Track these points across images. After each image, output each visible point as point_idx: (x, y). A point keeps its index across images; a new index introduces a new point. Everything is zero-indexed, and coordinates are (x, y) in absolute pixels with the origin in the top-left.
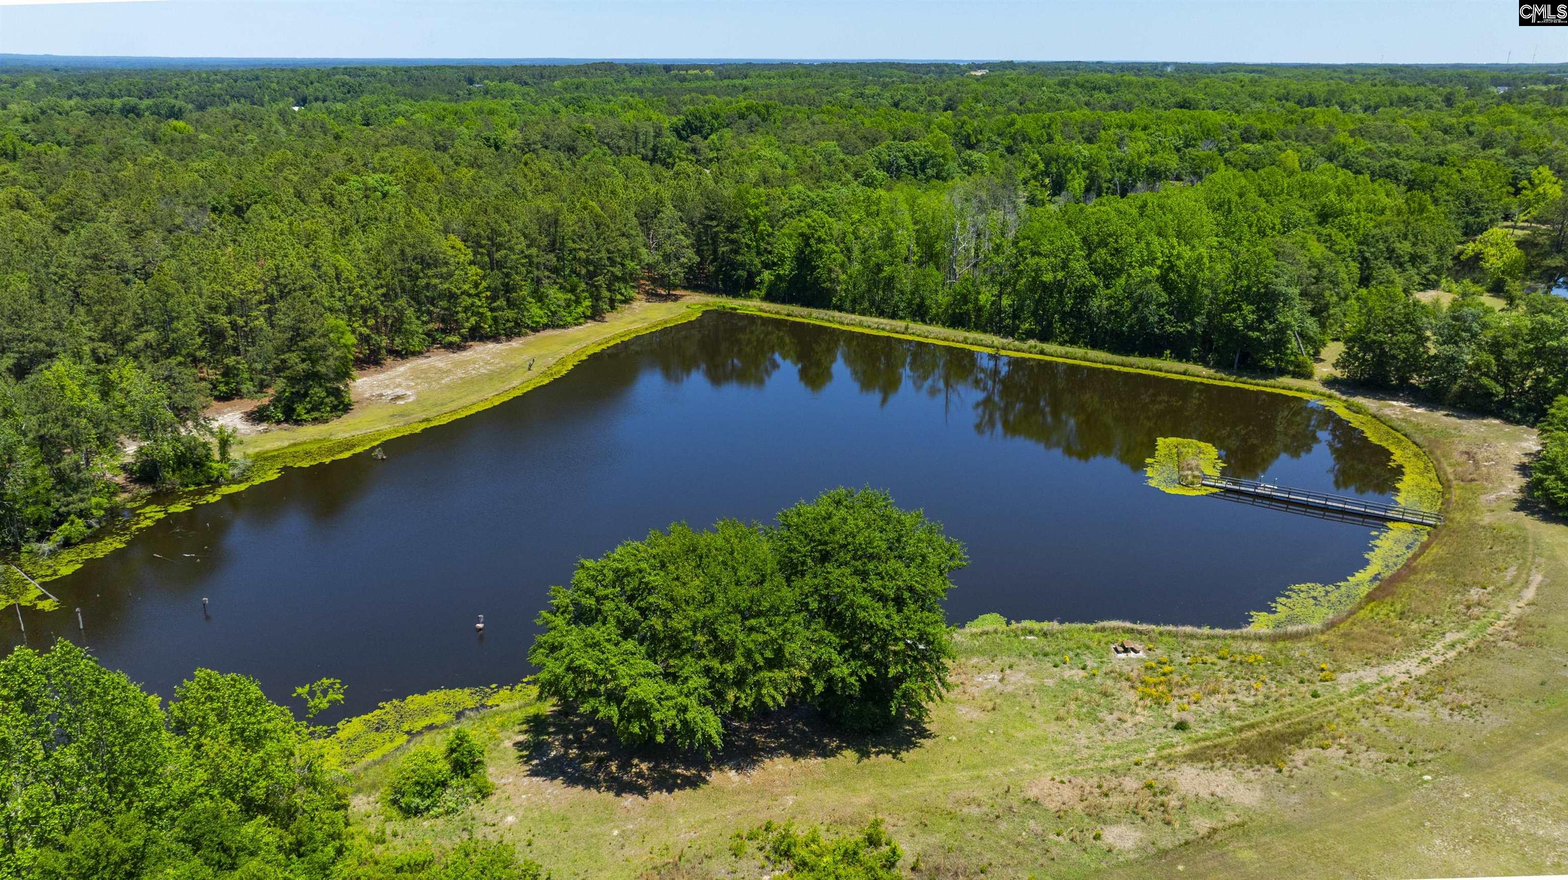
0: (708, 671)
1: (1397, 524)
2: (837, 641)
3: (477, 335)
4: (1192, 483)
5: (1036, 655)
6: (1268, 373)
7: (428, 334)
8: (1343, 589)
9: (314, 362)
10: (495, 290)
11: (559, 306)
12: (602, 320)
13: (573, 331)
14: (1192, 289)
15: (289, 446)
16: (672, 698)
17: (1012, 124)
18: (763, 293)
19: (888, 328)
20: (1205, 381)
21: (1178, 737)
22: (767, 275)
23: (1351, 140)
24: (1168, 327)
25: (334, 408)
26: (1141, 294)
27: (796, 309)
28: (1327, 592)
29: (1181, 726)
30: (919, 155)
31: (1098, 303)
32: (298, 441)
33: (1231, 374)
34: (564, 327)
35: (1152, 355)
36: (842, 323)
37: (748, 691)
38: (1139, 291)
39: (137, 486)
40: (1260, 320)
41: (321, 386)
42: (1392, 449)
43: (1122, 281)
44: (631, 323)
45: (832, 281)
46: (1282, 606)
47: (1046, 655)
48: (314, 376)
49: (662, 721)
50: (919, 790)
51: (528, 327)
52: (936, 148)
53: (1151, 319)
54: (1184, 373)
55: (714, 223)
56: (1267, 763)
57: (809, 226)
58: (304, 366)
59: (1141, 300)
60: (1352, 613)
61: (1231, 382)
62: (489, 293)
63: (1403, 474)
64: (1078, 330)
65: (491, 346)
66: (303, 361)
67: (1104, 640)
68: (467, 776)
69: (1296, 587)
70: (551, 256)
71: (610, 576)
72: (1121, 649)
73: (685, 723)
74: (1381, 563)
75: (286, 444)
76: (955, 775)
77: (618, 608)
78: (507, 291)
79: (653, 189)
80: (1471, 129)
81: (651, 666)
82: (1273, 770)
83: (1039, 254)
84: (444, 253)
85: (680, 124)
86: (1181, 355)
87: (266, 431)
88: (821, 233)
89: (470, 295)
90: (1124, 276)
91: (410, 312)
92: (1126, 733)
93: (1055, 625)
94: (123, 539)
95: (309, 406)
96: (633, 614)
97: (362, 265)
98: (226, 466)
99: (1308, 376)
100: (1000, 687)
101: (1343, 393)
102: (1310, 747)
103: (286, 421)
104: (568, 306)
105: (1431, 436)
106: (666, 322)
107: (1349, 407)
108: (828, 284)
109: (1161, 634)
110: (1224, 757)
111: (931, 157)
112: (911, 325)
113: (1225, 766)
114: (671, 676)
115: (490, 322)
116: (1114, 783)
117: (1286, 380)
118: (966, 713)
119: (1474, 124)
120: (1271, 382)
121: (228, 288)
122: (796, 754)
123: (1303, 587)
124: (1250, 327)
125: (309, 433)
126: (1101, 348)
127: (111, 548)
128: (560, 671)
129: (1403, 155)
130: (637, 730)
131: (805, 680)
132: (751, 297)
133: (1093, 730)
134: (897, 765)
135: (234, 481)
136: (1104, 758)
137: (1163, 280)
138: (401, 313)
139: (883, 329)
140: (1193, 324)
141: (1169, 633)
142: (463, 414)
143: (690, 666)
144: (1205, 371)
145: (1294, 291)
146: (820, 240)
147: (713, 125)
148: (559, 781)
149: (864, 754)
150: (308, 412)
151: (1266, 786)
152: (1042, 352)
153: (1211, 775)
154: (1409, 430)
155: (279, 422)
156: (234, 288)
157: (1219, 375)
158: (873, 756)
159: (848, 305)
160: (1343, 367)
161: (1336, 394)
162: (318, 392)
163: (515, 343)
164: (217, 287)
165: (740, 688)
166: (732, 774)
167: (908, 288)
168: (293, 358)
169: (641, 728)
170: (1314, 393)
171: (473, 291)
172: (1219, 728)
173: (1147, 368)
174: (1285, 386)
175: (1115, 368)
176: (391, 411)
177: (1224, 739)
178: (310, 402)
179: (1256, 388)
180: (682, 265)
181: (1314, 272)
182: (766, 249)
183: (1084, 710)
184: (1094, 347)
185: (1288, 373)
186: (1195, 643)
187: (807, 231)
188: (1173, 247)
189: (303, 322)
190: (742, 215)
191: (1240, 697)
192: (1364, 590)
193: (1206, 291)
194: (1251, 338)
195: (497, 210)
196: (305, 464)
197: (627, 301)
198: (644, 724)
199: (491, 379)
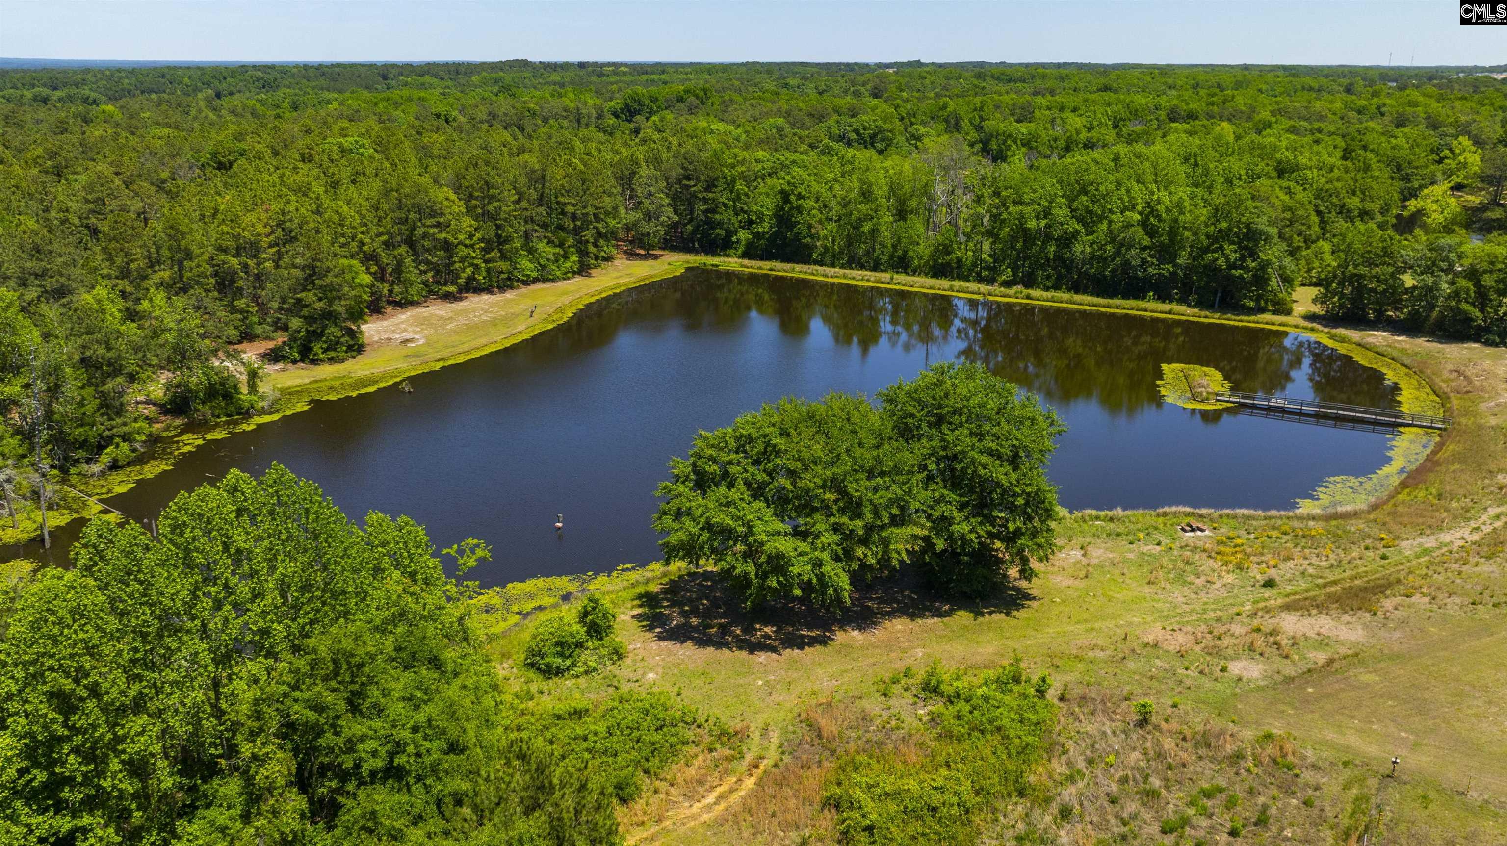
0: (836, 528)
1: (1407, 429)
2: (958, 499)
3: (472, 287)
4: (1207, 399)
5: (1109, 535)
6: (1250, 311)
7: (425, 283)
8: (1375, 480)
9: (331, 303)
10: (488, 242)
11: (548, 260)
12: (589, 275)
13: (562, 285)
14: (1173, 233)
15: (311, 383)
16: (807, 554)
17: (945, 106)
18: (740, 252)
19: (872, 279)
20: (1191, 319)
21: (1267, 593)
22: (743, 235)
23: (1274, 120)
24: (1150, 270)
25: (350, 348)
26: (1125, 238)
27: (778, 265)
28: (1361, 483)
29: (1269, 584)
30: (869, 129)
31: (1081, 249)
32: (318, 378)
33: (1215, 311)
34: (553, 281)
35: (1136, 297)
36: (826, 276)
37: (874, 549)
38: (1122, 235)
39: (169, 417)
40: (1243, 258)
41: (336, 325)
42: (1384, 370)
43: (1104, 226)
44: (617, 278)
45: (812, 237)
46: (1325, 496)
47: (1118, 535)
48: (329, 316)
49: (800, 575)
50: (1041, 641)
51: (518, 280)
52: (885, 122)
53: (1133, 263)
54: (1170, 312)
55: (692, 183)
56: (1360, 609)
57: (789, 183)
58: (321, 304)
59: (1122, 245)
60: (1391, 497)
61: (1214, 318)
62: (483, 245)
63: (1400, 389)
64: (1060, 277)
65: (485, 297)
66: (320, 299)
67: (1169, 523)
68: (601, 639)
69: (1332, 479)
70: (542, 210)
71: (732, 444)
72: (1188, 528)
73: (821, 577)
74: (1402, 459)
75: (307, 381)
76: (1071, 628)
77: (746, 471)
78: (500, 244)
79: (625, 152)
80: (1383, 109)
81: (780, 526)
82: (1367, 615)
83: (1021, 203)
84: (441, 203)
85: (618, 107)
86: (1163, 296)
87: (283, 370)
88: (801, 189)
89: (466, 246)
90: (1105, 222)
91: (408, 261)
92: (1217, 591)
93: (1119, 512)
94: (169, 462)
95: (325, 346)
96: (762, 477)
97: (364, 212)
98: (255, 398)
99: (1288, 312)
100: (1085, 561)
101: (1325, 326)
102: (1394, 596)
103: (302, 361)
104: (557, 261)
105: (1418, 358)
106: (651, 277)
107: (1332, 337)
108: (809, 240)
109: (1221, 516)
110: (1318, 606)
111: (880, 132)
112: (895, 276)
113: (1320, 613)
114: (800, 534)
115: (484, 274)
116: (1223, 629)
117: (1268, 317)
118: (1059, 581)
119: (1384, 105)
120: (1253, 318)
121: (238, 230)
122: (913, 617)
123: (1338, 479)
124: (1232, 266)
125: (326, 371)
126: (1085, 292)
127: (158, 470)
128: (695, 530)
129: (1325, 131)
130: (775, 584)
131: (926, 539)
132: (728, 256)
133: (1187, 591)
134: (1013, 622)
135: (263, 412)
136: (1205, 611)
137: (1144, 224)
138: (400, 263)
139: (868, 280)
140: (1176, 265)
141: (1228, 516)
142: (477, 354)
143: (820, 523)
144: (1189, 311)
145: (1273, 231)
146: (800, 197)
147: (651, 109)
148: (689, 644)
149: (978, 614)
150: (325, 351)
151: (1365, 626)
152: (1028, 297)
153: (1312, 620)
154: (1395, 354)
155: (294, 362)
156: (244, 230)
157: (1203, 313)
158: (987, 616)
159: (828, 259)
160: (1322, 303)
161: (1320, 327)
162: (333, 331)
163: (509, 295)
164: (226, 229)
165: (867, 547)
166: (856, 633)
167: (889, 243)
168: (309, 297)
169: (778, 582)
170: (1297, 327)
171: (467, 242)
172: (1304, 586)
173: (1132, 309)
174: (1266, 320)
175: (1103, 309)
176: (405, 352)
177: (1312, 594)
178: (325, 342)
179: (1240, 324)
180: (662, 224)
181: (1288, 215)
182: (742, 209)
183: (1172, 576)
184: (1076, 292)
185: (1269, 311)
186: (1254, 523)
187: (786, 187)
188: (1153, 193)
189: (319, 260)
190: (720, 174)
191: (1313, 561)
192: (1395, 481)
193: (1187, 234)
194: (1234, 276)
195: (487, 163)
196: (333, 397)
197: (608, 259)
198: (781, 579)
199: (495, 325)
